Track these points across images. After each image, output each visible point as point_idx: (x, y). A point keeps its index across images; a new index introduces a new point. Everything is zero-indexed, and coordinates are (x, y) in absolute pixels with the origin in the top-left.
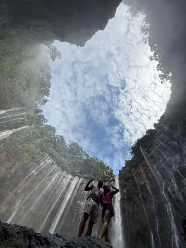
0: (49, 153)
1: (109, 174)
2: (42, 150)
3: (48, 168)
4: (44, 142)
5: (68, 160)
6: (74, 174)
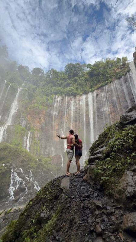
0: (54, 93)
2: (47, 95)
4: (43, 88)
5: (73, 85)
6: (86, 93)
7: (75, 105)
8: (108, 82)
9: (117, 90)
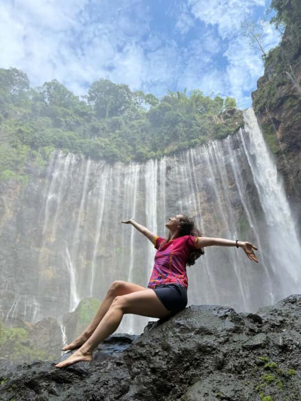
0: (54, 142)
1: (226, 117)
2: (33, 145)
3: (76, 176)
4: (21, 125)
5: (109, 136)
6: (141, 159)
7: (109, 183)
8: (196, 143)
9: (216, 163)
